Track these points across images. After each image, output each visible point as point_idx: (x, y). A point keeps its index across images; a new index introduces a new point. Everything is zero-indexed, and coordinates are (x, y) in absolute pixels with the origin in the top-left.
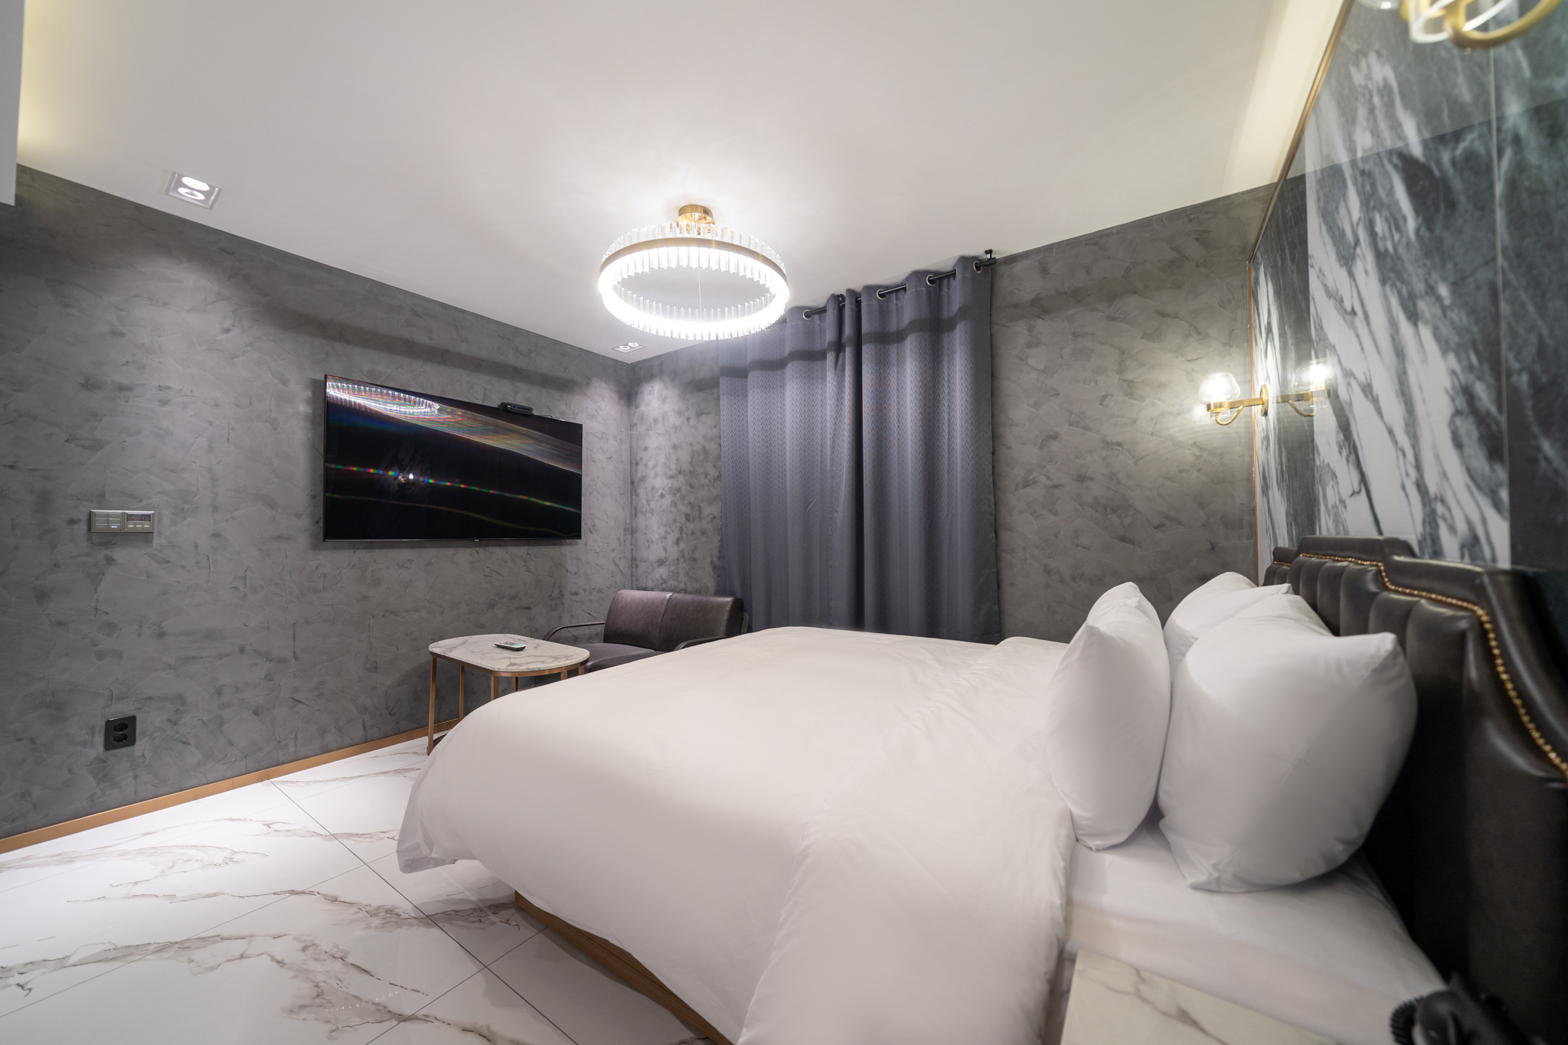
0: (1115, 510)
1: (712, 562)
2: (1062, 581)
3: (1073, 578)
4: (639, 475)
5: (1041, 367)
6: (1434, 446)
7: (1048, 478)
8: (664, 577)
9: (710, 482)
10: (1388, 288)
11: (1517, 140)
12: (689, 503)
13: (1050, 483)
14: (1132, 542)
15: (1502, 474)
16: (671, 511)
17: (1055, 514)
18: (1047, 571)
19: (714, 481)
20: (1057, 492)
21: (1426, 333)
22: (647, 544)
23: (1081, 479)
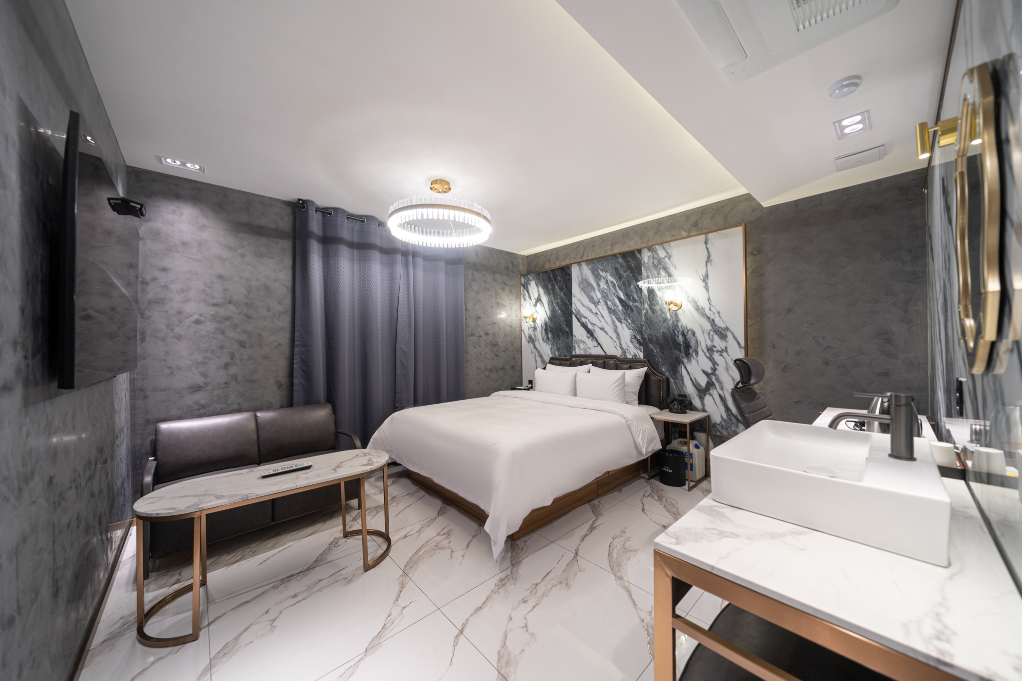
0: (495, 345)
1: (277, 382)
2: (482, 372)
3: (485, 370)
4: (150, 296)
5: (476, 290)
6: (626, 342)
7: (478, 333)
8: (203, 402)
9: (274, 315)
10: (611, 314)
11: (647, 309)
12: (245, 332)
13: (478, 335)
14: (498, 357)
15: (642, 347)
16: (215, 338)
17: (480, 347)
18: (478, 368)
19: (279, 315)
20: (481, 338)
21: (624, 326)
22: (169, 371)
23: (487, 334)
